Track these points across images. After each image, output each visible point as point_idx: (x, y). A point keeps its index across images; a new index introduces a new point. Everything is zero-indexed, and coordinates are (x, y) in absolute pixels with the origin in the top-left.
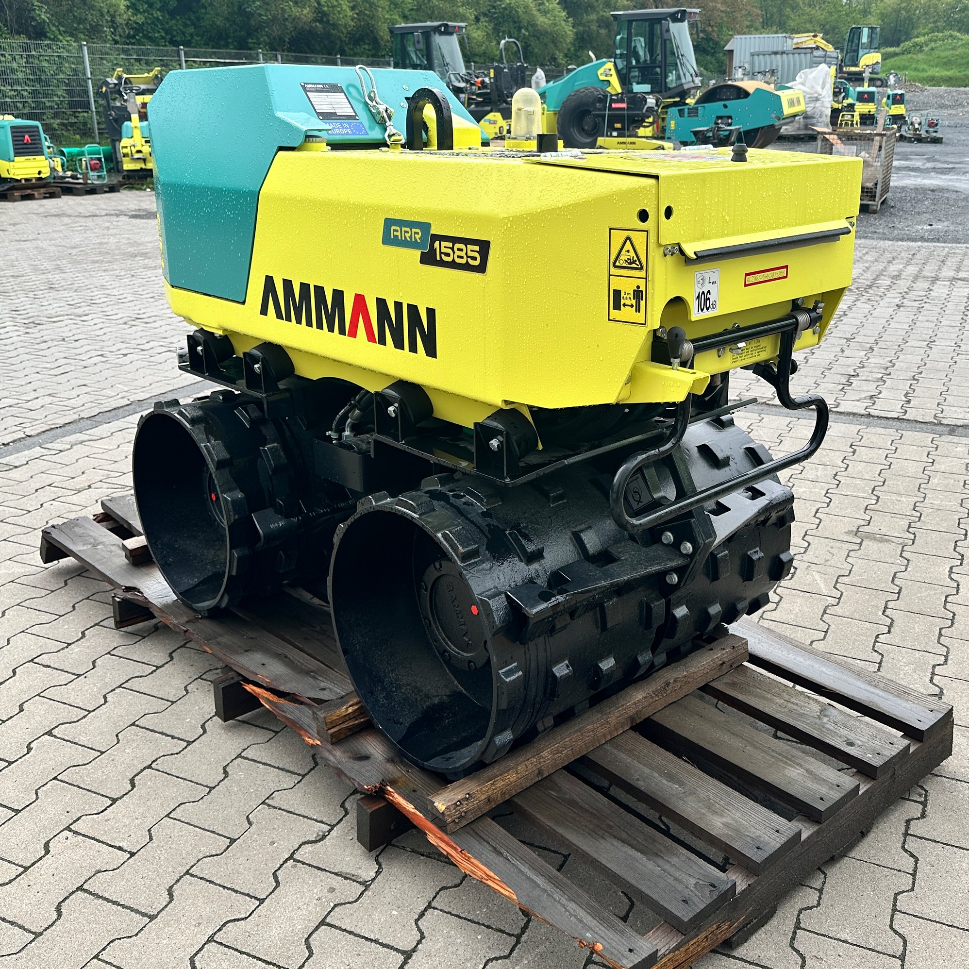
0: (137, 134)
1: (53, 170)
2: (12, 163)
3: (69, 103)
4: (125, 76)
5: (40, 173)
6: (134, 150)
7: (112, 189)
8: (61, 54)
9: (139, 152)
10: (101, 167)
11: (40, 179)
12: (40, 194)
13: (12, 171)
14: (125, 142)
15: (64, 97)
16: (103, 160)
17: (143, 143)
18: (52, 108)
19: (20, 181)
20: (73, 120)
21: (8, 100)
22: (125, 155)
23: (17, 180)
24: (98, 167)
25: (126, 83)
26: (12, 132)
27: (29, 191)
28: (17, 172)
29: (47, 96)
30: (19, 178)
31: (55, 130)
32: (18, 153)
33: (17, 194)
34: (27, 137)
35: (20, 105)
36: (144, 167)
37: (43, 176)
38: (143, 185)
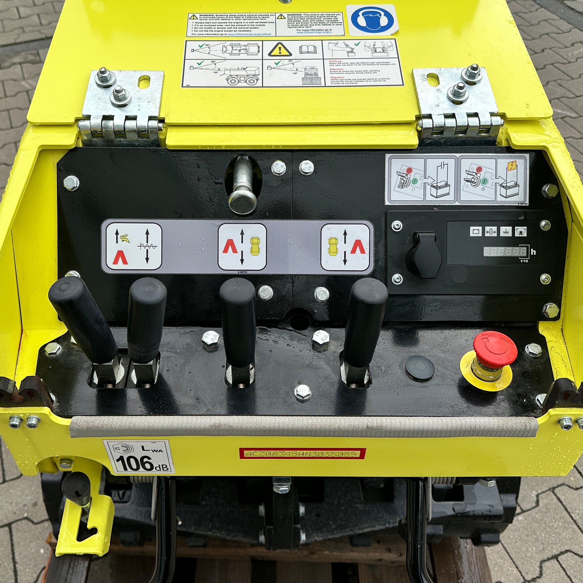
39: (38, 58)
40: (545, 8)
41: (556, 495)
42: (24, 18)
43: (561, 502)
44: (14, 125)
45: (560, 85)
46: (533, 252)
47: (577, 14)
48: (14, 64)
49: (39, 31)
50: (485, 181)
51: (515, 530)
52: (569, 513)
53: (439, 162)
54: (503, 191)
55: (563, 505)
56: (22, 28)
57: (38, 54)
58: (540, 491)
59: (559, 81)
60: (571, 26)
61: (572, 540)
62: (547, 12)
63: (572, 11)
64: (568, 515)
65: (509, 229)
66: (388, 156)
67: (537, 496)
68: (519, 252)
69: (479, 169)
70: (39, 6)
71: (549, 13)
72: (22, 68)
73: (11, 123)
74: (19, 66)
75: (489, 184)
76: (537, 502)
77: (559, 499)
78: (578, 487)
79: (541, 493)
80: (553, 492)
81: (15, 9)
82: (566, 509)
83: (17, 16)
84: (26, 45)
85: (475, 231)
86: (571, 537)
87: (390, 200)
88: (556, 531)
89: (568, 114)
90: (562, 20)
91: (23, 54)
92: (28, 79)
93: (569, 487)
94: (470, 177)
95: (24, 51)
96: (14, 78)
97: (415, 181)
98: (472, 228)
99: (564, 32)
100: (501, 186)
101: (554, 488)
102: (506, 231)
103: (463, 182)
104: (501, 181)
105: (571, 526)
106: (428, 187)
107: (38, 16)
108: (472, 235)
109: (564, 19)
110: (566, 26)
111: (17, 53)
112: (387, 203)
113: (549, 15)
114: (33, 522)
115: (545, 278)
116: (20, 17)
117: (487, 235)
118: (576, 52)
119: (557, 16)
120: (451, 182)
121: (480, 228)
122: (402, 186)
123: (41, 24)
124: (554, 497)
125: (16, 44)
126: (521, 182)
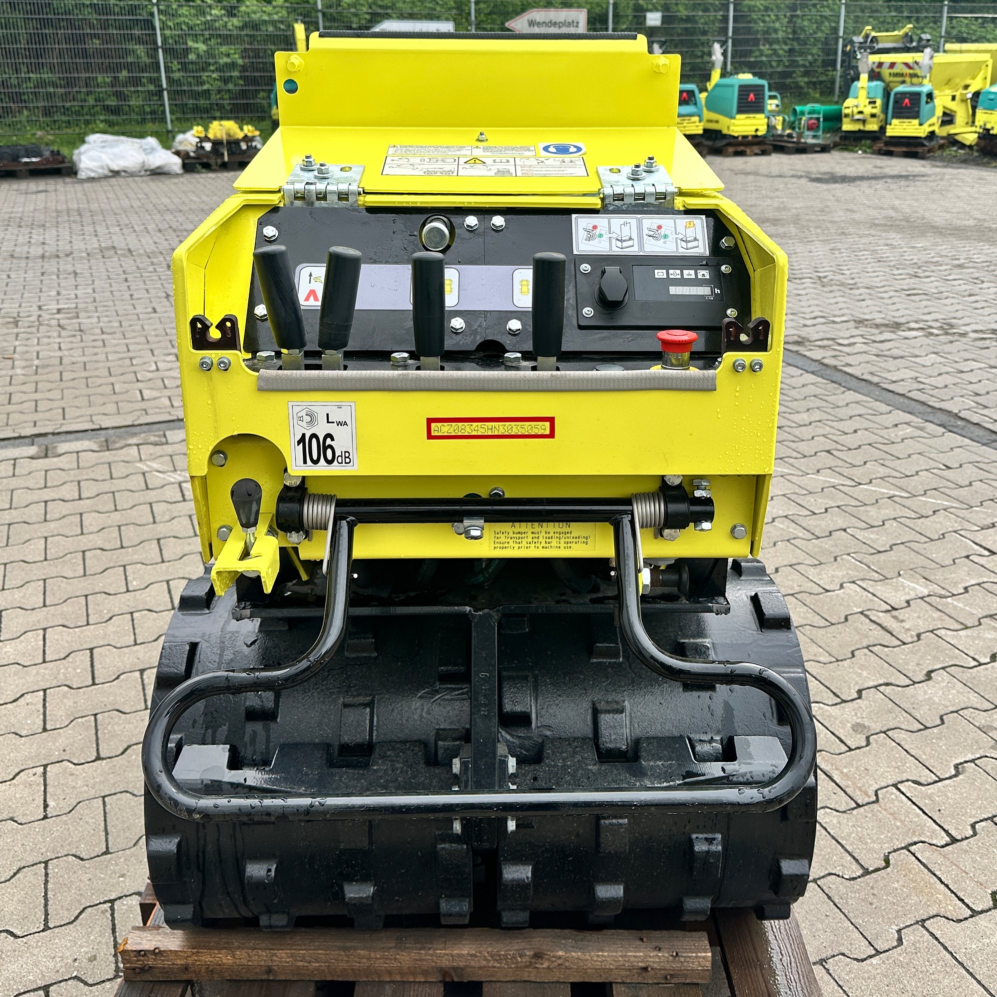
0: (863, 94)
1: (770, 127)
2: (733, 121)
3: (823, 61)
4: (873, 34)
5: (757, 130)
6: (856, 110)
7: (824, 149)
8: (824, 14)
9: (861, 112)
10: (818, 127)
11: (756, 136)
12: (751, 151)
13: (732, 128)
14: (849, 102)
15: (819, 56)
16: (821, 120)
17: (867, 103)
18: (804, 66)
19: (737, 137)
20: (823, 78)
21: (764, 59)
22: (847, 116)
23: (734, 137)
24: (815, 126)
25: (872, 41)
26: (740, 91)
27: (742, 148)
28: (735, 128)
29: (801, 54)
30: (736, 134)
31: (801, 88)
32: (740, 111)
33: (731, 150)
34: (752, 95)
35: (774, 64)
36: (862, 128)
37: (759, 133)
38: (856, 146)
39: (164, 440)
40: (854, 391)
41: (928, 930)
42: (148, 400)
43: (937, 939)
44: (118, 508)
45: (883, 465)
46: (717, 291)
47: (897, 396)
48: (130, 445)
49: (169, 413)
50: (666, 236)
51: (869, 978)
52: (951, 953)
53: (622, 221)
54: (684, 244)
55: (939, 942)
56: (145, 410)
57: (165, 436)
58: (902, 926)
59: (881, 462)
60: (890, 408)
61: (960, 990)
62: (856, 394)
63: (891, 394)
64: (949, 956)
65: (692, 272)
66: (574, 216)
67: (899, 931)
68: (705, 291)
69: (660, 227)
70: (171, 388)
71: (860, 396)
72: (139, 449)
73: (115, 506)
74: (136, 447)
75: (670, 238)
76: (900, 940)
77: (932, 934)
78: (961, 918)
79: (904, 928)
80: (924, 927)
81: (138, 392)
82: (946, 948)
83: (140, 398)
84: (147, 427)
85: (660, 274)
86: (958, 985)
87: (578, 250)
88: (933, 977)
89: (897, 493)
90: (877, 403)
91: (143, 435)
92: (146, 460)
93: (947, 918)
94: (652, 233)
95: (144, 432)
96: (126, 459)
97: (601, 236)
98: (656, 271)
99: (882, 414)
100: (681, 240)
101: (924, 921)
102: (689, 274)
103: (645, 237)
104: (681, 236)
105: (955, 970)
106: (614, 241)
107: (170, 398)
108: (657, 276)
109: (881, 401)
110: (884, 408)
111: (134, 435)
112: (575, 252)
113: (859, 397)
114: (86, 983)
115: (731, 312)
116: (143, 399)
117: (671, 277)
118: (901, 433)
119: (871, 398)
120: (635, 236)
121: (665, 271)
122: (589, 239)
123: (172, 406)
124: (925, 932)
125: (133, 426)
126: (699, 237)
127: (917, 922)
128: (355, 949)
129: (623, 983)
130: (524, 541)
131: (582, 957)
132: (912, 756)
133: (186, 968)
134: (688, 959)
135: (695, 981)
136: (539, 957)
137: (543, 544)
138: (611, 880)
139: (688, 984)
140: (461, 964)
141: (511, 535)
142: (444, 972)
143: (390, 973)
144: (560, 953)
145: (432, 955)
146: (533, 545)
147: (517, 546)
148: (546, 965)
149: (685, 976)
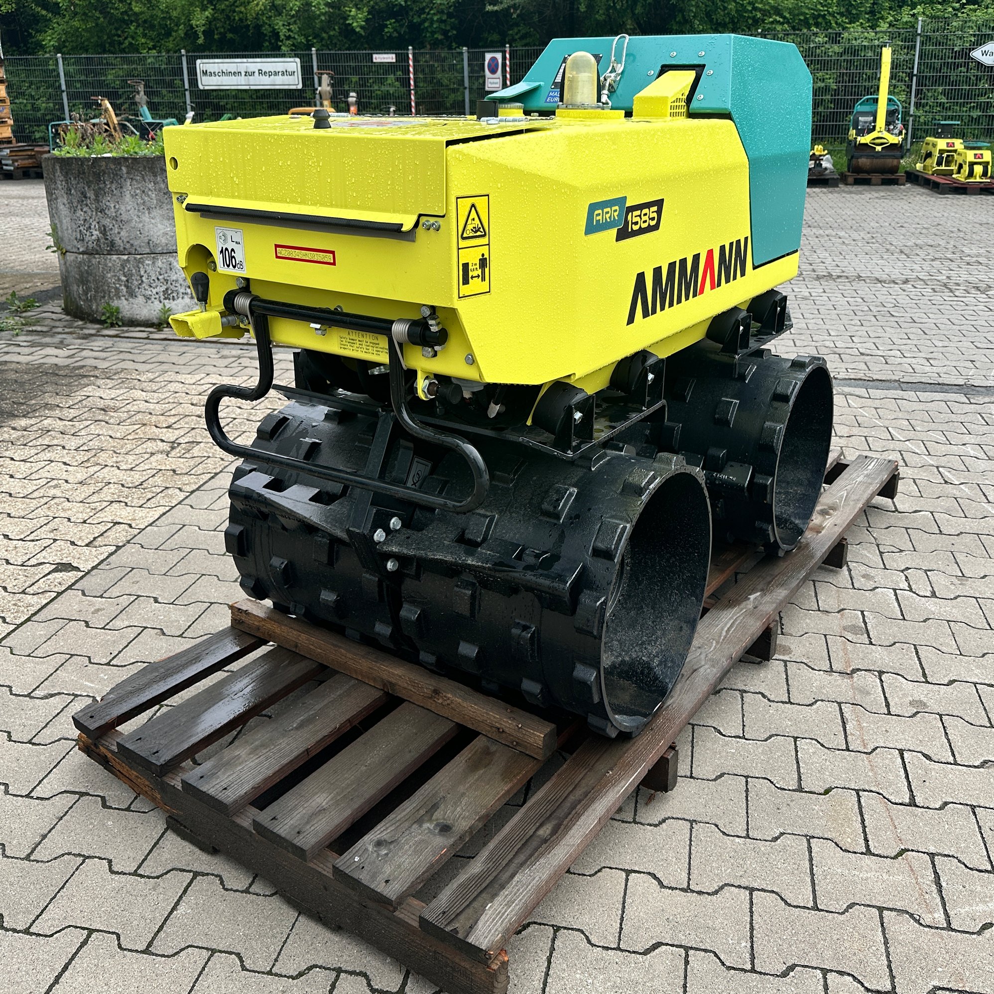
127: (806, 836)
128: (340, 647)
129: (486, 736)
130: (355, 345)
131: (462, 704)
132: (948, 740)
133: (258, 629)
134: (527, 733)
135: (532, 754)
136: (437, 693)
137: (365, 350)
138: (471, 641)
139: (527, 755)
140: (394, 681)
141: (348, 340)
142: (385, 684)
143: (356, 671)
144: (449, 695)
145: (378, 668)
146: (359, 349)
147: (351, 348)
148: (440, 701)
149: (526, 747)
